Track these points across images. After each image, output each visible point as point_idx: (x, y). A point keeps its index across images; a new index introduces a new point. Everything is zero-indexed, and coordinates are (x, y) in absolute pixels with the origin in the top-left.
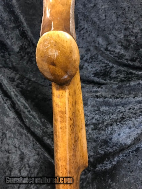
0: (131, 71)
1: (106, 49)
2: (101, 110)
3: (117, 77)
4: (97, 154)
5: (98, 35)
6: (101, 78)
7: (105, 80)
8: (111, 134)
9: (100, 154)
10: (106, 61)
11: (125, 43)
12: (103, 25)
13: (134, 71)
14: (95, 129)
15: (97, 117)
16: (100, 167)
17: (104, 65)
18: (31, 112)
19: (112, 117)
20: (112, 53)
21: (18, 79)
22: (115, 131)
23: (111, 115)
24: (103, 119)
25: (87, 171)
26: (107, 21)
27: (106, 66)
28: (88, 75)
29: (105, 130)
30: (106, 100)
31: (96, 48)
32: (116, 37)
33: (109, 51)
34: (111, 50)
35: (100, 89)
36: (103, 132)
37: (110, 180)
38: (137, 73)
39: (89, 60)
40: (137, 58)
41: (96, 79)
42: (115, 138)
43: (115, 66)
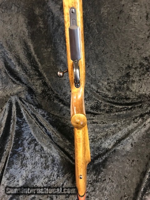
0: (113, 105)
1: (97, 92)
2: (95, 130)
3: (104, 109)
4: (94, 155)
5: (92, 83)
6: (95, 111)
7: (97, 112)
8: (101, 144)
9: (96, 155)
10: (97, 99)
11: (108, 88)
12: (94, 77)
13: (114, 106)
14: (93, 142)
15: (93, 135)
16: (96, 162)
17: (96, 102)
18: (57, 134)
19: (101, 134)
20: (101, 94)
21: (47, 115)
22: (103, 142)
23: (101, 133)
24: (97, 136)
25: (90, 164)
26: (97, 75)
27: (97, 102)
28: (87, 108)
29: (98, 142)
30: (98, 125)
31: (91, 91)
32: (103, 84)
33: (99, 92)
34: (100, 92)
35: (94, 118)
36: (97, 143)
37: (102, 168)
38: (116, 106)
39: (87, 99)
40: (116, 97)
41: (92, 111)
42: (103, 146)
43: (103, 102)
